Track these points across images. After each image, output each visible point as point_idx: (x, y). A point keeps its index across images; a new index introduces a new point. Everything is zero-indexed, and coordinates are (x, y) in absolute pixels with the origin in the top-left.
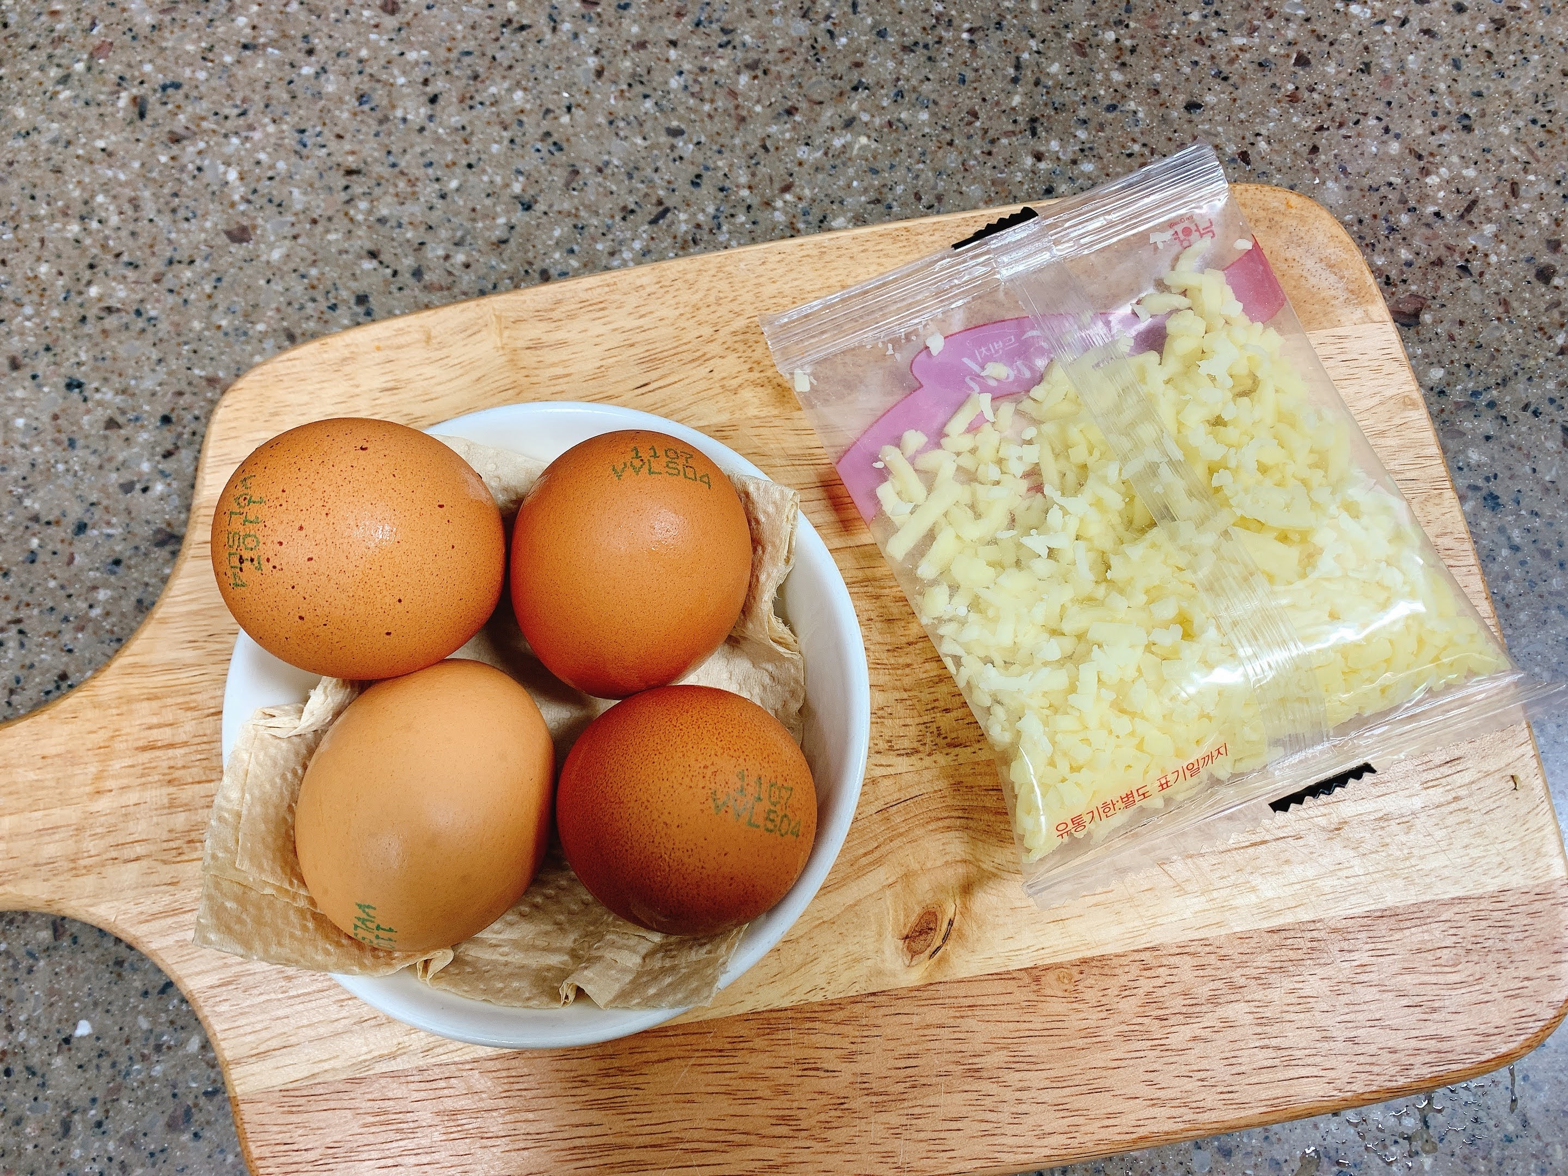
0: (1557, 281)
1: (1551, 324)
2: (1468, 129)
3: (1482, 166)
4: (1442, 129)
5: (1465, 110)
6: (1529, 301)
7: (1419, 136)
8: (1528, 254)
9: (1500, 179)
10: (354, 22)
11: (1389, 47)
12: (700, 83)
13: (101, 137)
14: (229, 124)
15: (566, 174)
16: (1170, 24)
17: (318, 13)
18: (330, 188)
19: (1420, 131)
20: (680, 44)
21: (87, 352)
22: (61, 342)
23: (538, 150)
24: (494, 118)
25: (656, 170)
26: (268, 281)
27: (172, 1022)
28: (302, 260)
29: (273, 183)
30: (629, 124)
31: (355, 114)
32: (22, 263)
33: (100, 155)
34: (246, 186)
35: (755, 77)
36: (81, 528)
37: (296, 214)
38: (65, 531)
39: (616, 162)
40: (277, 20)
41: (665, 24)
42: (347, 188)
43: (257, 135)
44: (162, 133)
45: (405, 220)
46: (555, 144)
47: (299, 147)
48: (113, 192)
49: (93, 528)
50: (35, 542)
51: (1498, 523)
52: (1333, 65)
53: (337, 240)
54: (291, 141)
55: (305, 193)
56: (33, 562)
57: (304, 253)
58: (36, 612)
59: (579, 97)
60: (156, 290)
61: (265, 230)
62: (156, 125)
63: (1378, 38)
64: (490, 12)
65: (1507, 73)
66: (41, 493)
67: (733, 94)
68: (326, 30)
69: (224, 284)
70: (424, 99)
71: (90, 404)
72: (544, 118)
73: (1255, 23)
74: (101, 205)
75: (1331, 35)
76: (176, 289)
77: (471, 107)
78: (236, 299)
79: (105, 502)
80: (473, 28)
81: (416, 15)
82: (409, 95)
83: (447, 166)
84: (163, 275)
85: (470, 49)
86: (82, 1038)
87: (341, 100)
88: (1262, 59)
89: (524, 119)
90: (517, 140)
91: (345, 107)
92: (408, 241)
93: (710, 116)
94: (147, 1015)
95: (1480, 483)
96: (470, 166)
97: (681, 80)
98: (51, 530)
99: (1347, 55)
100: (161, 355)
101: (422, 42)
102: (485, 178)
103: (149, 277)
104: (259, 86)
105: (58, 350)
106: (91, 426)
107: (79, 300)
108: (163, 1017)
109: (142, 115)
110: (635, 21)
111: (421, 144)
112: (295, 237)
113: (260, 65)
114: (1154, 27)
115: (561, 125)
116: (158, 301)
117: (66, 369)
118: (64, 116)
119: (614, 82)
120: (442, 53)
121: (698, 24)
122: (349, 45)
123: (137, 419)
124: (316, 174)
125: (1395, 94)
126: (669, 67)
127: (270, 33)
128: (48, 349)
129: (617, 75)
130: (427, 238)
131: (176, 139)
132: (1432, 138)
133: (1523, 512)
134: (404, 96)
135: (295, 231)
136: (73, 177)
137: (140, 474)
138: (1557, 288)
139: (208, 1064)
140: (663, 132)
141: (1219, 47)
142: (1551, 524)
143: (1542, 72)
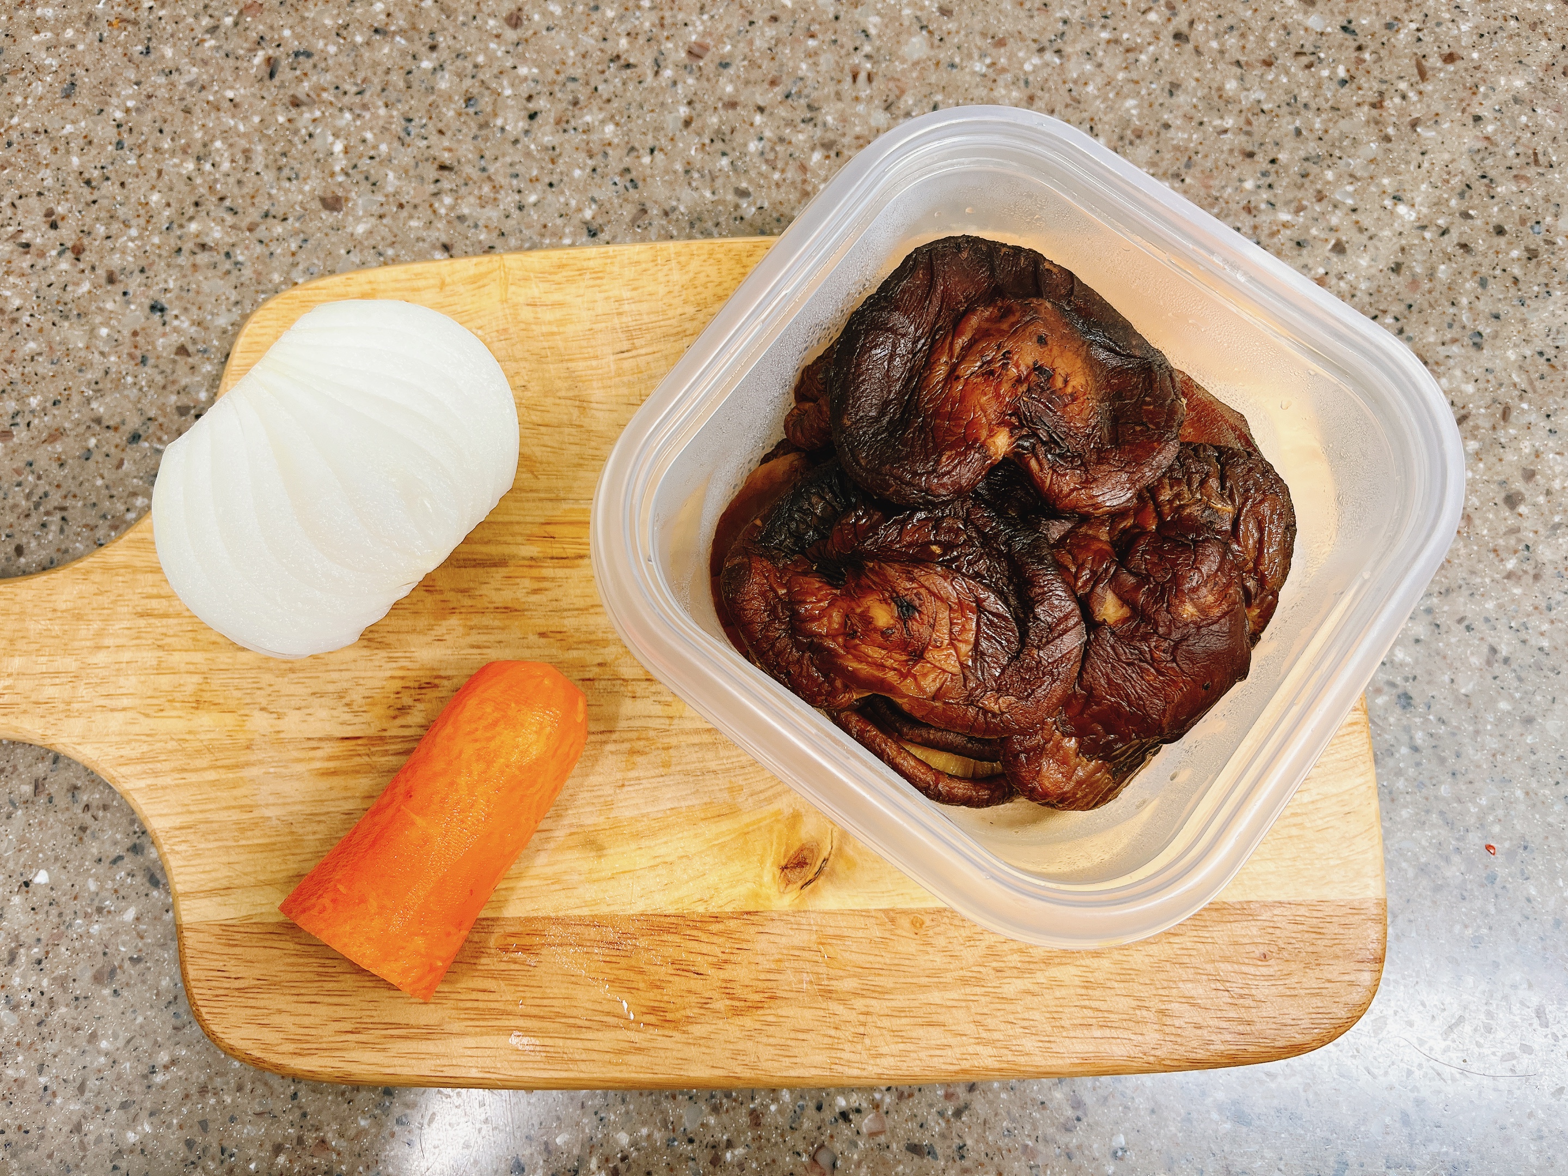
0: (1522, 509)
1: (1507, 548)
2: (1478, 346)
3: (1482, 385)
4: (1454, 341)
5: (1480, 328)
6: (1491, 522)
7: (1429, 344)
8: (1502, 477)
9: (1495, 401)
10: (478, 28)
11: (1424, 253)
12: (776, 153)
13: (232, 88)
14: (346, 99)
15: (634, 211)
16: (1223, 187)
17: (449, 13)
18: (423, 178)
19: (1432, 339)
20: (767, 112)
21: (175, 280)
22: (155, 267)
23: (615, 184)
24: (583, 145)
25: (717, 224)
26: (348, 252)
27: (116, 891)
28: (383, 239)
29: (373, 162)
30: (702, 176)
31: (460, 115)
32: (138, 188)
33: (227, 105)
34: (349, 160)
35: (828, 157)
36: (135, 438)
37: (387, 196)
38: (119, 438)
39: (682, 209)
40: (410, 12)
41: (758, 90)
42: (437, 181)
43: (367, 115)
44: (285, 95)
45: (481, 223)
46: (632, 181)
47: (402, 134)
48: (231, 141)
49: (146, 440)
50: (92, 442)
51: (1405, 722)
52: (1367, 259)
53: (418, 228)
54: (397, 127)
55: (399, 179)
56: (87, 459)
57: (385, 232)
58: (80, 504)
59: (663, 142)
60: (248, 238)
61: (355, 204)
62: (282, 86)
63: (1416, 242)
64: (602, 45)
65: (1528, 302)
66: (108, 400)
67: (803, 168)
68: (451, 30)
69: (308, 246)
70: (525, 114)
71: (168, 328)
72: (628, 154)
73: (1305, 203)
74: (218, 150)
75: (1373, 230)
76: (265, 241)
77: (565, 131)
78: (316, 261)
79: (161, 420)
80: (584, 56)
81: (535, 33)
82: (512, 107)
83: (531, 180)
84: (257, 225)
85: (577, 76)
86: (39, 885)
87: (450, 98)
88: (1301, 239)
89: (610, 152)
90: (599, 170)
91: (453, 106)
92: (480, 242)
93: (778, 185)
94: (97, 879)
95: (1399, 680)
96: (551, 185)
97: (760, 145)
98: (109, 434)
99: (1383, 251)
100: (239, 298)
101: (534, 61)
102: (562, 200)
103: (244, 225)
104: (380, 70)
105: (151, 274)
106: (164, 348)
107: (179, 233)
108: (109, 885)
109: (272, 75)
110: (731, 81)
111: (513, 155)
112: (381, 217)
113: (386, 50)
114: (1208, 187)
115: (641, 164)
116: (247, 248)
117: (154, 292)
118: (205, 63)
119: (699, 135)
120: (551, 74)
121: (787, 97)
122: (469, 49)
123: (205, 351)
124: (413, 163)
125: (1418, 299)
126: (752, 131)
127: (401, 22)
128: (142, 271)
129: (703, 128)
130: (498, 243)
131: (296, 103)
132: (1440, 349)
133: (1431, 717)
134: (507, 107)
135: (382, 211)
136: (198, 119)
137: (197, 401)
138: (1521, 515)
139: (138, 934)
140: (731, 191)
141: (1264, 218)
142: (1454, 734)
143: (1560, 308)
